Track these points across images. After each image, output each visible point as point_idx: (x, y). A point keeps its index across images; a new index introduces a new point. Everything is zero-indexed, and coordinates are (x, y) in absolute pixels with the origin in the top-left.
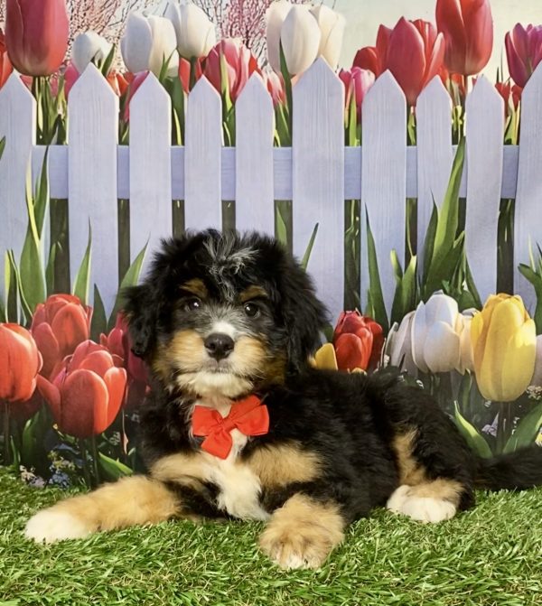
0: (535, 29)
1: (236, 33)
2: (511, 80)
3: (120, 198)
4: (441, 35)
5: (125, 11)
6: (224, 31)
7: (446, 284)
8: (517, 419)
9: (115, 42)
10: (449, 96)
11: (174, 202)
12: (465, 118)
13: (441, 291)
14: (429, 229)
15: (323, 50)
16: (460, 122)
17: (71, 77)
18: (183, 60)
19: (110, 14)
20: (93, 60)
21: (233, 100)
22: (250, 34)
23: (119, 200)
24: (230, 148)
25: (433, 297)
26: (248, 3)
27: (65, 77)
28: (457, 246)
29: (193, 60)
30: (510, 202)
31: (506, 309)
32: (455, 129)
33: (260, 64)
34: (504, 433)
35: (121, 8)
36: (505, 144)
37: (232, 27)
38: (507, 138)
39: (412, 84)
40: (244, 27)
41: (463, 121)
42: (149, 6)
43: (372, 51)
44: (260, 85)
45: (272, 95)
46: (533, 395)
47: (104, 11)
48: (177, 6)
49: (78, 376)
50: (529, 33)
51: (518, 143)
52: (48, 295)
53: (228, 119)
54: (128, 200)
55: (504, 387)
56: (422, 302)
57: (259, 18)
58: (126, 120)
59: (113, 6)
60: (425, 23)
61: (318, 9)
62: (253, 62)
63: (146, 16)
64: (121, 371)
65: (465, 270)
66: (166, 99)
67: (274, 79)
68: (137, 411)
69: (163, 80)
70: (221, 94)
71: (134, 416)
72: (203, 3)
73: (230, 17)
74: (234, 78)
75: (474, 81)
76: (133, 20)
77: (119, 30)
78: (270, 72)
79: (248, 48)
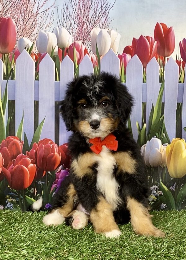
1: (80, 39)
2: (182, 59)
3: (35, 100)
4: (156, 42)
5: (38, 30)
6: (75, 38)
7: (157, 134)
8: (183, 184)
9: (34, 41)
10: (158, 65)
11: (55, 102)
12: (164, 73)
13: (155, 137)
14: (151, 114)
15: (112, 46)
16: (163, 74)
17: (17, 54)
18: (60, 49)
19: (32, 31)
20: (25, 48)
21: (78, 64)
22: (85, 40)
23: (35, 101)
25: (152, 139)
26: (84, 28)
27: (15, 54)
28: (161, 120)
29: (63, 49)
30: (181, 104)
31: (179, 144)
32: (161, 77)
33: (88, 51)
34: (178, 189)
35: (37, 28)
36: (179, 83)
37: (78, 37)
38: (180, 81)
39: (145, 60)
40: (83, 37)
41: (164, 74)
42: (47, 28)
43: (130, 47)
44: (88, 59)
45: (93, 63)
47: (30, 30)
48: (58, 28)
49: (18, 167)
51: (184, 83)
52: (7, 137)
53: (76, 71)
54: (38, 101)
55: (178, 173)
56: (148, 141)
57: (88, 34)
58: (38, 71)
59: (34, 28)
60: (150, 37)
61: (110, 31)
62: (86, 50)
63: (46, 32)
64: (34, 166)
65: (164, 129)
66: (53, 63)
67: (94, 57)
68: (40, 180)
69: (52, 56)
70: (74, 62)
71: (39, 182)
72: (67, 27)
73: (77, 33)
74: (79, 56)
75: (168, 59)
76: (41, 33)
77: (35, 37)
78: (92, 54)
79: (84, 45)
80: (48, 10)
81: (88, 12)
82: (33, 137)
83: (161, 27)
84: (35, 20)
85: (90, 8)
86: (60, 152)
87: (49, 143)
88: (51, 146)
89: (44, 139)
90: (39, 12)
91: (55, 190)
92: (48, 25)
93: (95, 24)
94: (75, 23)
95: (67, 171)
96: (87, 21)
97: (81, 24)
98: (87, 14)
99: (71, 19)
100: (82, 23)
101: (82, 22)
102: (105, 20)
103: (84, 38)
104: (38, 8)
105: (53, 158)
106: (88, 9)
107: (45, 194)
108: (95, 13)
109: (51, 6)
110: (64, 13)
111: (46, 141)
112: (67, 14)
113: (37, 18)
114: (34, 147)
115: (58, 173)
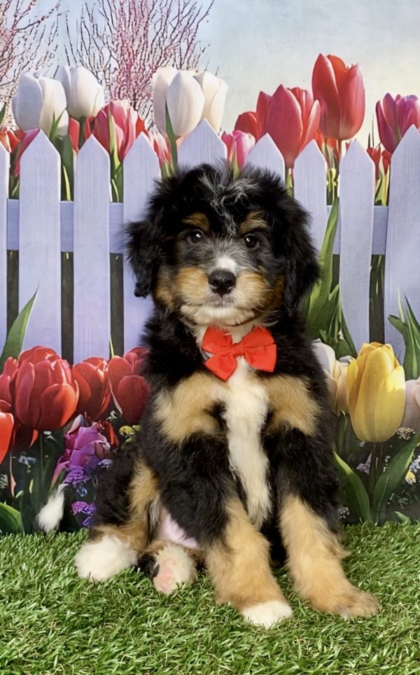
0: (403, 100)
1: (124, 95)
2: (382, 146)
3: (9, 249)
4: (317, 102)
5: (17, 72)
6: (113, 93)
7: (323, 333)
8: (388, 457)
9: (7, 101)
10: (324, 159)
11: (63, 254)
12: (339, 180)
13: (319, 340)
15: (206, 113)
16: (334, 184)
18: (73, 119)
19: (2, 74)
21: (121, 158)
22: (137, 97)
23: (8, 252)
24: (118, 204)
26: (135, 68)
28: (332, 299)
29: (82, 120)
30: (380, 257)
31: (378, 358)
32: (330, 190)
33: (147, 126)
34: (376, 471)
35: (13, 68)
36: (375, 204)
37: (120, 89)
38: (377, 199)
39: (290, 147)
40: (132, 90)
41: (337, 183)
42: (40, 67)
43: (252, 115)
44: (147, 144)
45: (158, 155)
46: (404, 436)
48: (67, 68)
50: (397, 103)
51: (387, 204)
53: (116, 176)
54: (17, 252)
55: (376, 428)
57: (146, 81)
58: (17, 175)
59: (6, 66)
60: (302, 91)
61: (202, 75)
62: (140, 124)
63: (37, 78)
64: (8, 416)
65: (340, 320)
66: (56, 156)
67: (160, 141)
68: (25, 453)
69: (53, 138)
70: (109, 153)
71: (22, 458)
72: (93, 66)
73: (118, 80)
74: (122, 137)
75: (347, 146)
76: (24, 81)
77: (10, 90)
78: (156, 133)
79: (135, 109)
80: (42, 22)
81: (145, 28)
82: (6, 343)
83: (330, 65)
84: (10, 46)
85: (151, 16)
86: (75, 382)
87: (46, 358)
88: (53, 364)
89: (34, 349)
90: (19, 26)
91: (64, 478)
92: (43, 59)
93: (163, 58)
94: (111, 56)
95: (96, 431)
96: (141, 50)
97: (126, 56)
98: (141, 32)
99: (100, 44)
100: (129, 56)
101: (129, 53)
102: (189, 47)
103: (136, 92)
104: (16, 16)
105: (59, 397)
106: (146, 20)
107: (37, 490)
108: (162, 31)
109: (51, 11)
110: (84, 29)
111: (38, 353)
112: (91, 33)
113: (15, 42)
114: (8, 366)
115: (72, 436)
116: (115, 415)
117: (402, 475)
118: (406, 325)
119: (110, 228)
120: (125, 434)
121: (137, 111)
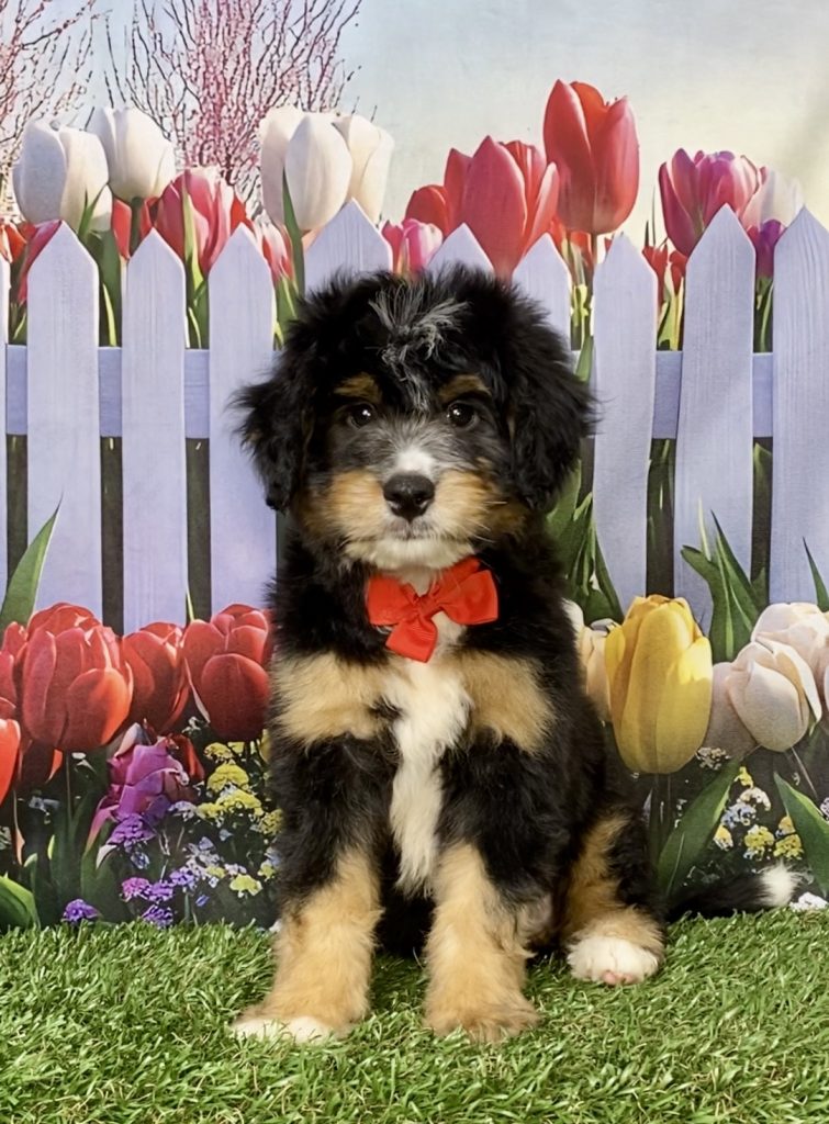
0: (708, 160)
1: (210, 159)
2: (669, 243)
3: (10, 432)
4: (553, 167)
5: (21, 120)
8: (682, 801)
9: (4, 171)
10: (566, 268)
11: (103, 440)
12: (592, 305)
15: (355, 189)
16: (584, 312)
18: (119, 201)
21: (205, 269)
22: (232, 162)
23: (9, 438)
24: (200, 351)
26: (229, 110)
28: (580, 517)
29: (136, 203)
31: (662, 624)
32: (576, 324)
33: (250, 212)
34: (661, 824)
35: (15, 113)
36: (658, 349)
37: (202, 148)
38: (663, 338)
39: (504, 247)
40: (223, 149)
41: (589, 310)
42: (62, 111)
43: (436, 191)
44: (250, 246)
45: (270, 264)
46: (709, 763)
48: (109, 112)
50: (698, 166)
51: (680, 347)
53: (196, 302)
54: (24, 438)
55: (659, 749)
57: (248, 134)
58: (22, 303)
60: (526, 147)
61: (347, 121)
62: (237, 207)
63: (56, 130)
64: (11, 726)
65: (594, 557)
66: (90, 268)
67: (273, 238)
68: (40, 792)
69: (85, 237)
70: (183, 260)
71: (34, 799)
72: (153, 107)
73: (199, 132)
74: (205, 233)
75: (608, 243)
76: (34, 135)
77: (10, 151)
78: (267, 225)
79: (229, 184)
80: (64, 31)
81: (245, 39)
82: (6, 597)
83: (576, 99)
84: (9, 75)
85: (255, 18)
86: (127, 665)
87: (77, 624)
88: (88, 635)
89: (54, 608)
90: (24, 39)
91: (109, 835)
92: (66, 96)
93: (278, 92)
94: (186, 88)
95: (163, 752)
96: (239, 78)
97: (213, 89)
98: (240, 46)
99: (167, 69)
100: (218, 88)
101: (219, 84)
102: (324, 71)
103: (230, 152)
104: (18, 21)
105: (98, 692)
106: (247, 24)
107: (61, 854)
108: (276, 43)
109: (79, 10)
110: (138, 43)
111: (62, 615)
112: (151, 49)
113: (17, 67)
114: (9, 639)
115: (122, 760)
116: (197, 724)
117: (707, 832)
118: (713, 563)
119: (185, 394)
120: (215, 757)
121: (233, 185)
